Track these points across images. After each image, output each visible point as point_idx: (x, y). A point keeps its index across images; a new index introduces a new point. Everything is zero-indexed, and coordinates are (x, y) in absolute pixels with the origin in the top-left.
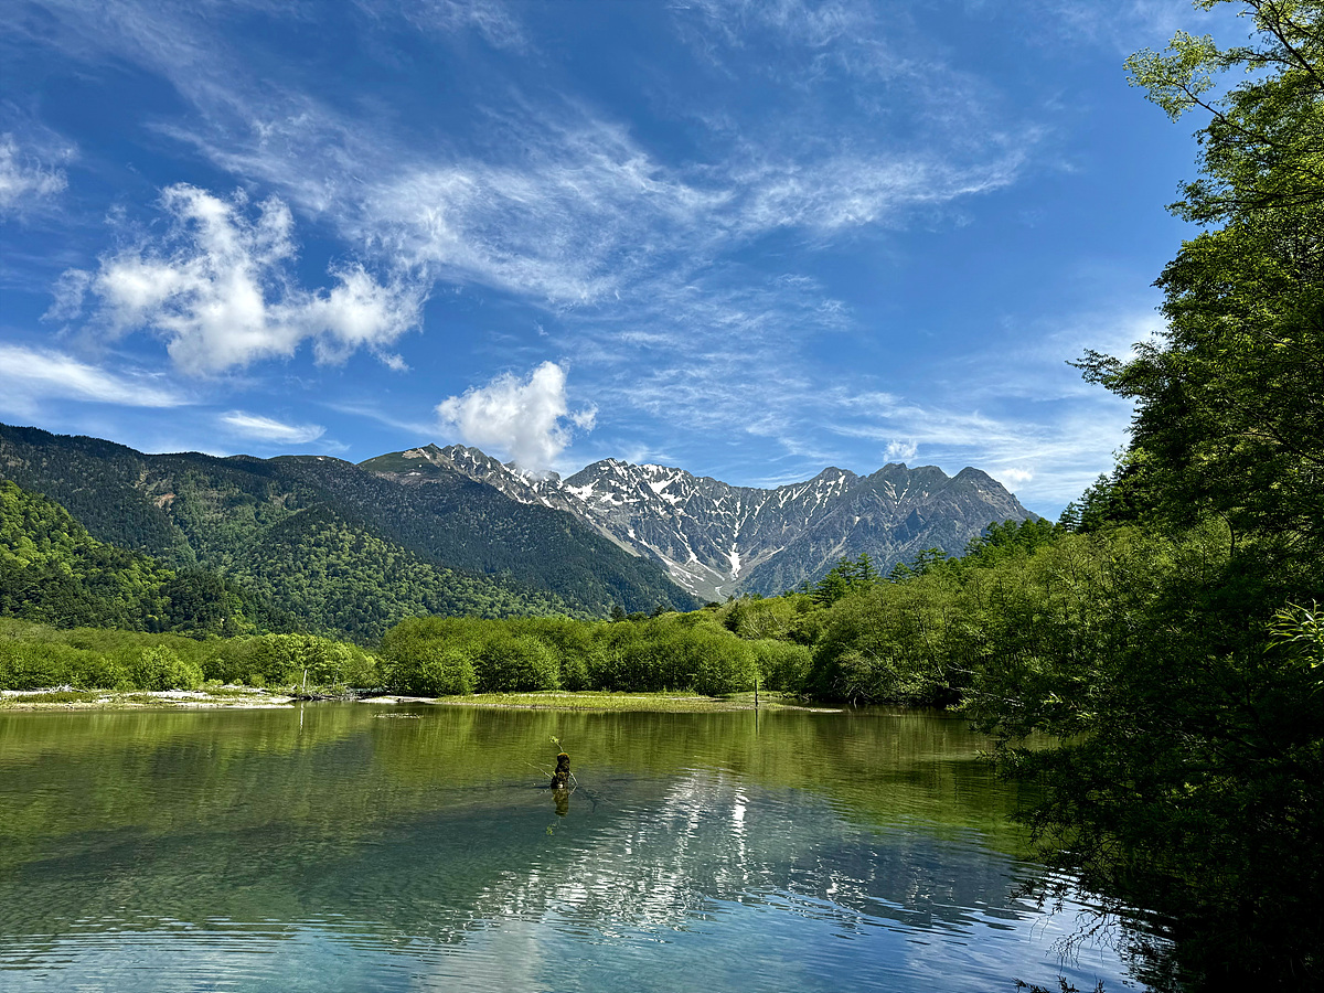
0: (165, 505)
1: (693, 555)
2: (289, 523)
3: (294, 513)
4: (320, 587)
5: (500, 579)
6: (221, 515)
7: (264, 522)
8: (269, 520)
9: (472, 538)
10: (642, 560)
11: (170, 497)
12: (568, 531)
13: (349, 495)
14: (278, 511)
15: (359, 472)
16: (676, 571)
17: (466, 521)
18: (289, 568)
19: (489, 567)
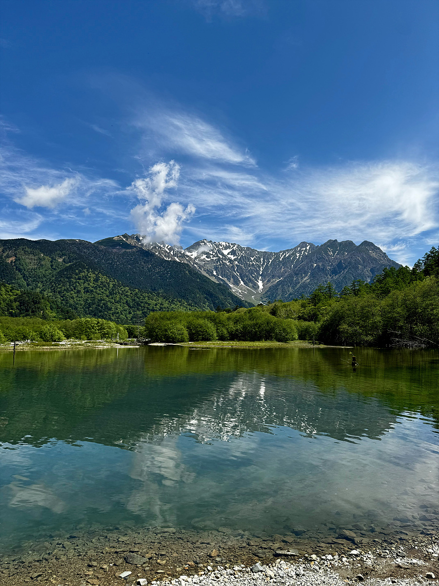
0: (12, 262)
1: (241, 282)
2: (67, 269)
3: (68, 265)
4: (82, 297)
5: (159, 293)
6: (36, 266)
7: (55, 269)
8: (57, 268)
9: (145, 275)
10: (220, 284)
11: (13, 259)
12: (187, 272)
13: (91, 257)
14: (61, 264)
15: (94, 246)
16: (234, 289)
17: (142, 268)
18: (67, 289)
19: (153, 288)
